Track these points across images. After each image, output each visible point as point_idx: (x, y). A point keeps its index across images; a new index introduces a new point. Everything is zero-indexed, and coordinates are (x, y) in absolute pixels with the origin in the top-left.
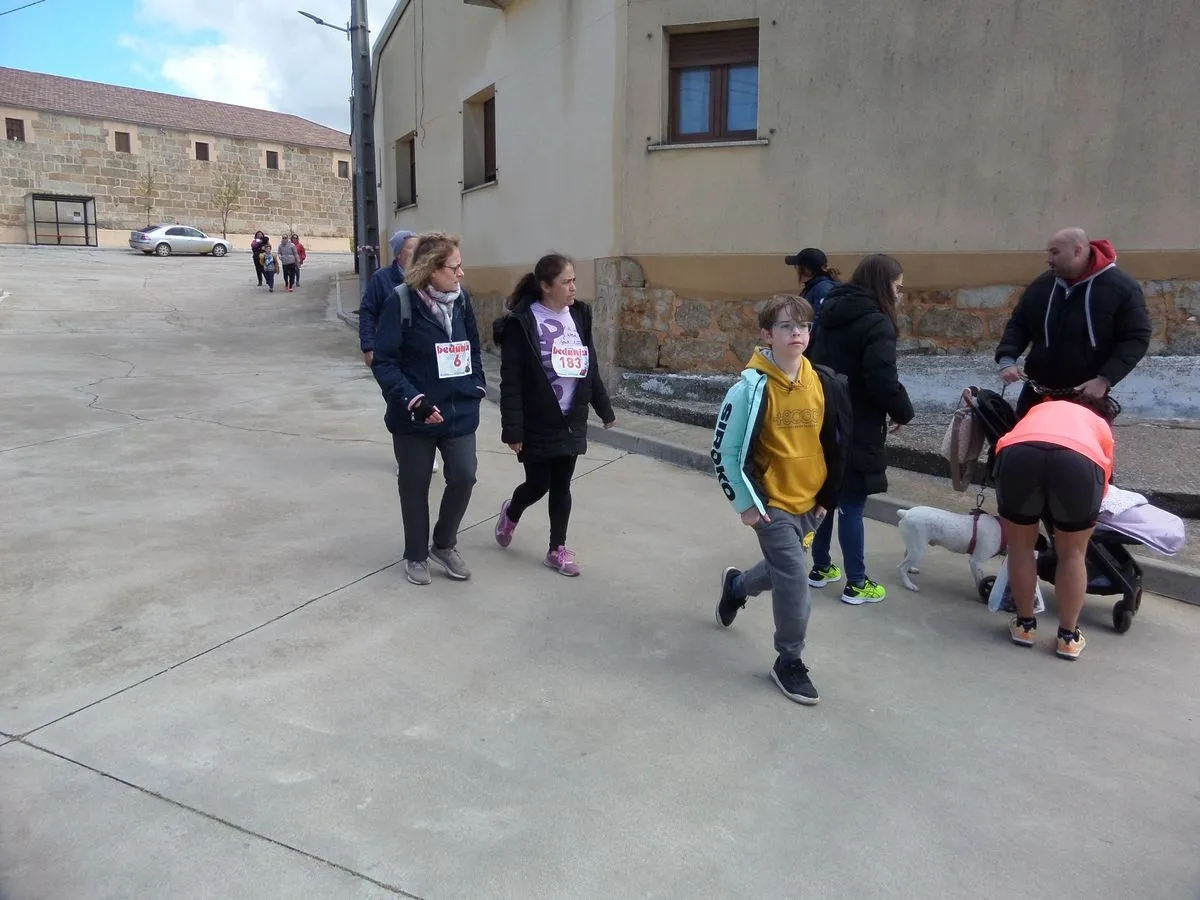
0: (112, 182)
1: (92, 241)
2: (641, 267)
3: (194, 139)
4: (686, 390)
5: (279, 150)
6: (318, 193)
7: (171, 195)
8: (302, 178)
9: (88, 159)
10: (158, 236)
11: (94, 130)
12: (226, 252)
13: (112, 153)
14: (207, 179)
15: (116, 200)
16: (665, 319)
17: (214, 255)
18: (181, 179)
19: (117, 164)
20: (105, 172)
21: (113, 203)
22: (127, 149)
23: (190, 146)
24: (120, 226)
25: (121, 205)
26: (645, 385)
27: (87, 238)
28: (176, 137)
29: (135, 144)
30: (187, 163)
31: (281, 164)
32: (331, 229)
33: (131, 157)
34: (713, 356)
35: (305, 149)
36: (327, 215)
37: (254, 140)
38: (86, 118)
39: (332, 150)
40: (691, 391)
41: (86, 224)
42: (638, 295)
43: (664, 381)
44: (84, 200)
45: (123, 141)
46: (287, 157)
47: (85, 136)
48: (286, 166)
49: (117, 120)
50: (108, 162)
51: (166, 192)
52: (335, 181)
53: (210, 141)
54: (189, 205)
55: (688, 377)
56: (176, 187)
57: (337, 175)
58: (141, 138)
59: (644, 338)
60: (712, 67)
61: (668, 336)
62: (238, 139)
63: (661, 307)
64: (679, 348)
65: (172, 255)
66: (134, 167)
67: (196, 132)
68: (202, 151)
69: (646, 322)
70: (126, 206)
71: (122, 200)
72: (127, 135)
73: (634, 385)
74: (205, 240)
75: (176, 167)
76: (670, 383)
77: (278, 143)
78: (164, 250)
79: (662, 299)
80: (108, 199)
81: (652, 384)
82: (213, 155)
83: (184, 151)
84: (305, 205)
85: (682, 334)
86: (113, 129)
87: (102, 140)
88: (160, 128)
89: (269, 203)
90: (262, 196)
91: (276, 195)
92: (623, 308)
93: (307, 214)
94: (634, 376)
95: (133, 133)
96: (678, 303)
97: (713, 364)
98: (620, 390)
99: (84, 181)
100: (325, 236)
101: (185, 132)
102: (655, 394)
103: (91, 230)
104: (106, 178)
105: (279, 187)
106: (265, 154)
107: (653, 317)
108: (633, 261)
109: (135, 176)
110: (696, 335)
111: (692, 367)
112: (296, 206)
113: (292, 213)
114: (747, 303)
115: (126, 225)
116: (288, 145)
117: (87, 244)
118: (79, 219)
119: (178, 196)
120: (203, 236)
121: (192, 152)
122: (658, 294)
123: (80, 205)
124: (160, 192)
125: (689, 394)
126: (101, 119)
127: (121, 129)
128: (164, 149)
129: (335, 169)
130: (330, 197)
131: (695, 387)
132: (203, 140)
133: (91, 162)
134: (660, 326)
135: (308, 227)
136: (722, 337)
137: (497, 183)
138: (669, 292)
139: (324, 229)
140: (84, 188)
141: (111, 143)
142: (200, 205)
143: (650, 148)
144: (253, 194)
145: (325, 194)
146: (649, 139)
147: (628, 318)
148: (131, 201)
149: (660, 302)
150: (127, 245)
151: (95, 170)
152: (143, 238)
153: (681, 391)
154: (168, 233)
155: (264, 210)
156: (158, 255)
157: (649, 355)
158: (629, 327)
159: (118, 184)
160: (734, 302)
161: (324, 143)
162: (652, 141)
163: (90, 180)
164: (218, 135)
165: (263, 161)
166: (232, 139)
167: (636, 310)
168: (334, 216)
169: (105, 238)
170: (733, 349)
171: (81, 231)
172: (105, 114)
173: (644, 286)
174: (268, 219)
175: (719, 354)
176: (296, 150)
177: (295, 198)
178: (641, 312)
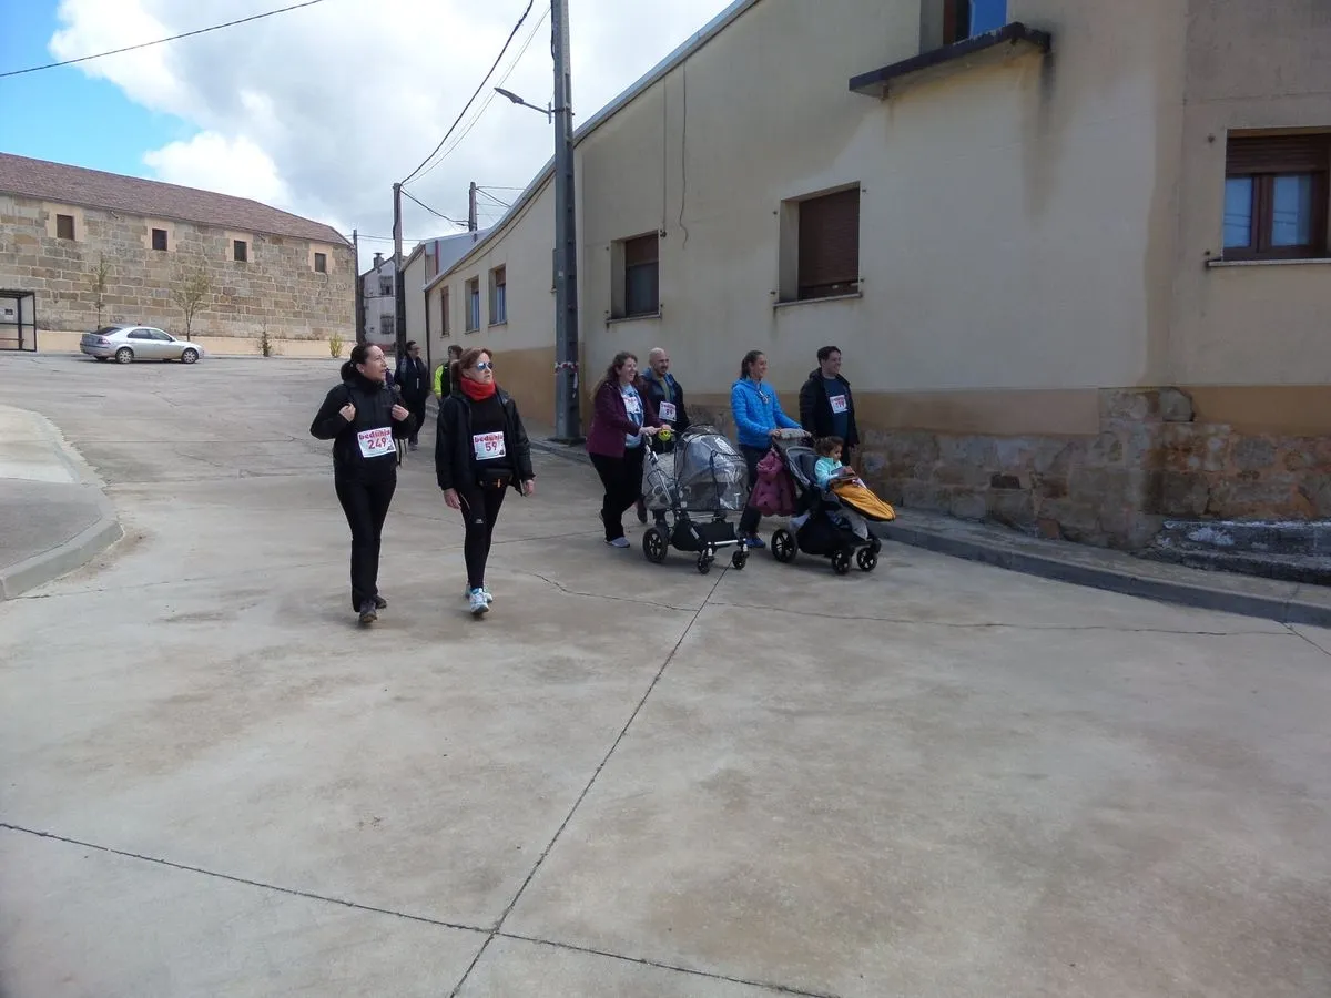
0: (52, 275)
1: (28, 344)
2: (1191, 399)
3: (151, 225)
4: (1251, 540)
5: (248, 239)
6: (291, 289)
7: (123, 290)
8: (274, 271)
9: (23, 246)
10: (118, 339)
11: (31, 212)
12: (197, 357)
13: (53, 239)
14: (164, 273)
15: (55, 296)
16: (1218, 459)
17: (183, 362)
18: (135, 271)
19: (56, 253)
20: (43, 262)
21: (52, 299)
22: (71, 236)
23: (146, 234)
24: (60, 326)
25: (61, 303)
26: (1195, 535)
27: (21, 341)
28: (130, 222)
29: (80, 230)
30: (142, 254)
31: (251, 256)
32: (307, 331)
33: (76, 245)
34: (1278, 499)
35: (277, 239)
36: (302, 314)
37: (221, 228)
38: (21, 198)
39: (307, 241)
40: (1257, 541)
41: (20, 325)
42: (1185, 431)
43: (1221, 529)
44: (19, 295)
45: (66, 226)
46: (256, 248)
47: (21, 219)
48: (256, 258)
49: (59, 202)
50: (47, 251)
51: (115, 287)
52: (312, 276)
53: (169, 228)
54: (144, 302)
55: (1248, 524)
56: (128, 281)
57: (313, 269)
58: (88, 223)
59: (1191, 480)
60: (1253, 176)
61: (1220, 478)
62: (202, 226)
63: (1214, 445)
64: (1234, 490)
65: (133, 362)
66: (79, 257)
67: (153, 216)
68: (160, 239)
69: (1193, 462)
70: (67, 303)
71: (62, 296)
72: (70, 219)
73: (1180, 535)
74: (173, 343)
75: (128, 257)
76: (1229, 531)
77: (247, 231)
78: (125, 356)
79: (1215, 435)
80: (46, 295)
81: (1205, 533)
82: (171, 243)
83: (139, 239)
84: (276, 303)
85: (1239, 475)
86: (54, 210)
87: (40, 224)
88: (109, 211)
89: (236, 300)
90: (227, 292)
91: (244, 291)
92: (1164, 446)
93: (280, 313)
94: (1181, 525)
95: (78, 216)
96: (1235, 439)
97: (1277, 509)
98: (1160, 542)
99: (18, 272)
100: (299, 338)
101: (140, 216)
102: (1210, 545)
103: (28, 333)
104: (43, 269)
105: (247, 282)
106: (232, 243)
107: (1202, 456)
108: (1181, 393)
109: (79, 267)
110: (1256, 475)
111: (1252, 513)
112: (266, 305)
113: (261, 312)
114: (1321, 439)
115: (67, 325)
116: (258, 234)
117: (21, 349)
118: (12, 318)
119: (130, 291)
120: (171, 340)
121: (148, 240)
122: (1212, 429)
123: (12, 303)
124: (108, 286)
125: (1255, 545)
126: (41, 200)
127: (64, 211)
128: (115, 236)
129: (312, 262)
130: (305, 293)
131: (1263, 536)
132: (160, 226)
133: (26, 250)
134: (1211, 466)
135: (280, 328)
136: (1289, 478)
137: (861, 296)
138: (1226, 427)
139: (298, 330)
140: (16, 281)
141: (52, 227)
142: (155, 302)
143: (1211, 264)
144: (218, 290)
145: (301, 291)
146: (1208, 253)
147: (1170, 458)
148: (73, 297)
149: (1213, 439)
150: (77, 349)
151: (31, 260)
152: (100, 341)
153: (1243, 540)
154: (130, 336)
155: (231, 308)
156: (117, 361)
157: (1196, 499)
158: (1172, 468)
159: (59, 277)
160: (1305, 438)
161: (297, 233)
162: (1210, 257)
163: (24, 271)
164: (178, 221)
165: (230, 252)
166: (194, 225)
167: (1180, 447)
168: (310, 316)
169: (47, 341)
170: (1302, 491)
171: (14, 333)
172: (42, 193)
173: (1192, 421)
174: (234, 319)
175: (1285, 496)
176: (267, 240)
177: (265, 295)
178: (1187, 451)
